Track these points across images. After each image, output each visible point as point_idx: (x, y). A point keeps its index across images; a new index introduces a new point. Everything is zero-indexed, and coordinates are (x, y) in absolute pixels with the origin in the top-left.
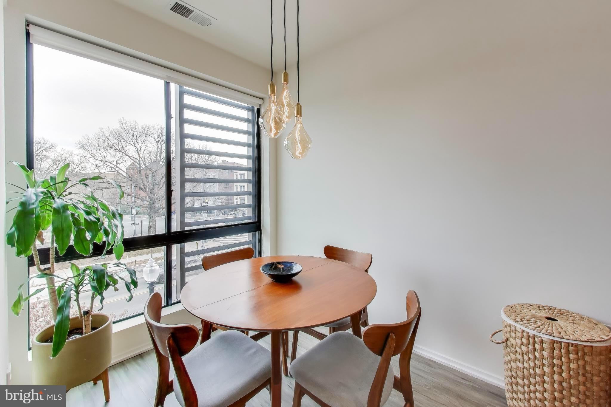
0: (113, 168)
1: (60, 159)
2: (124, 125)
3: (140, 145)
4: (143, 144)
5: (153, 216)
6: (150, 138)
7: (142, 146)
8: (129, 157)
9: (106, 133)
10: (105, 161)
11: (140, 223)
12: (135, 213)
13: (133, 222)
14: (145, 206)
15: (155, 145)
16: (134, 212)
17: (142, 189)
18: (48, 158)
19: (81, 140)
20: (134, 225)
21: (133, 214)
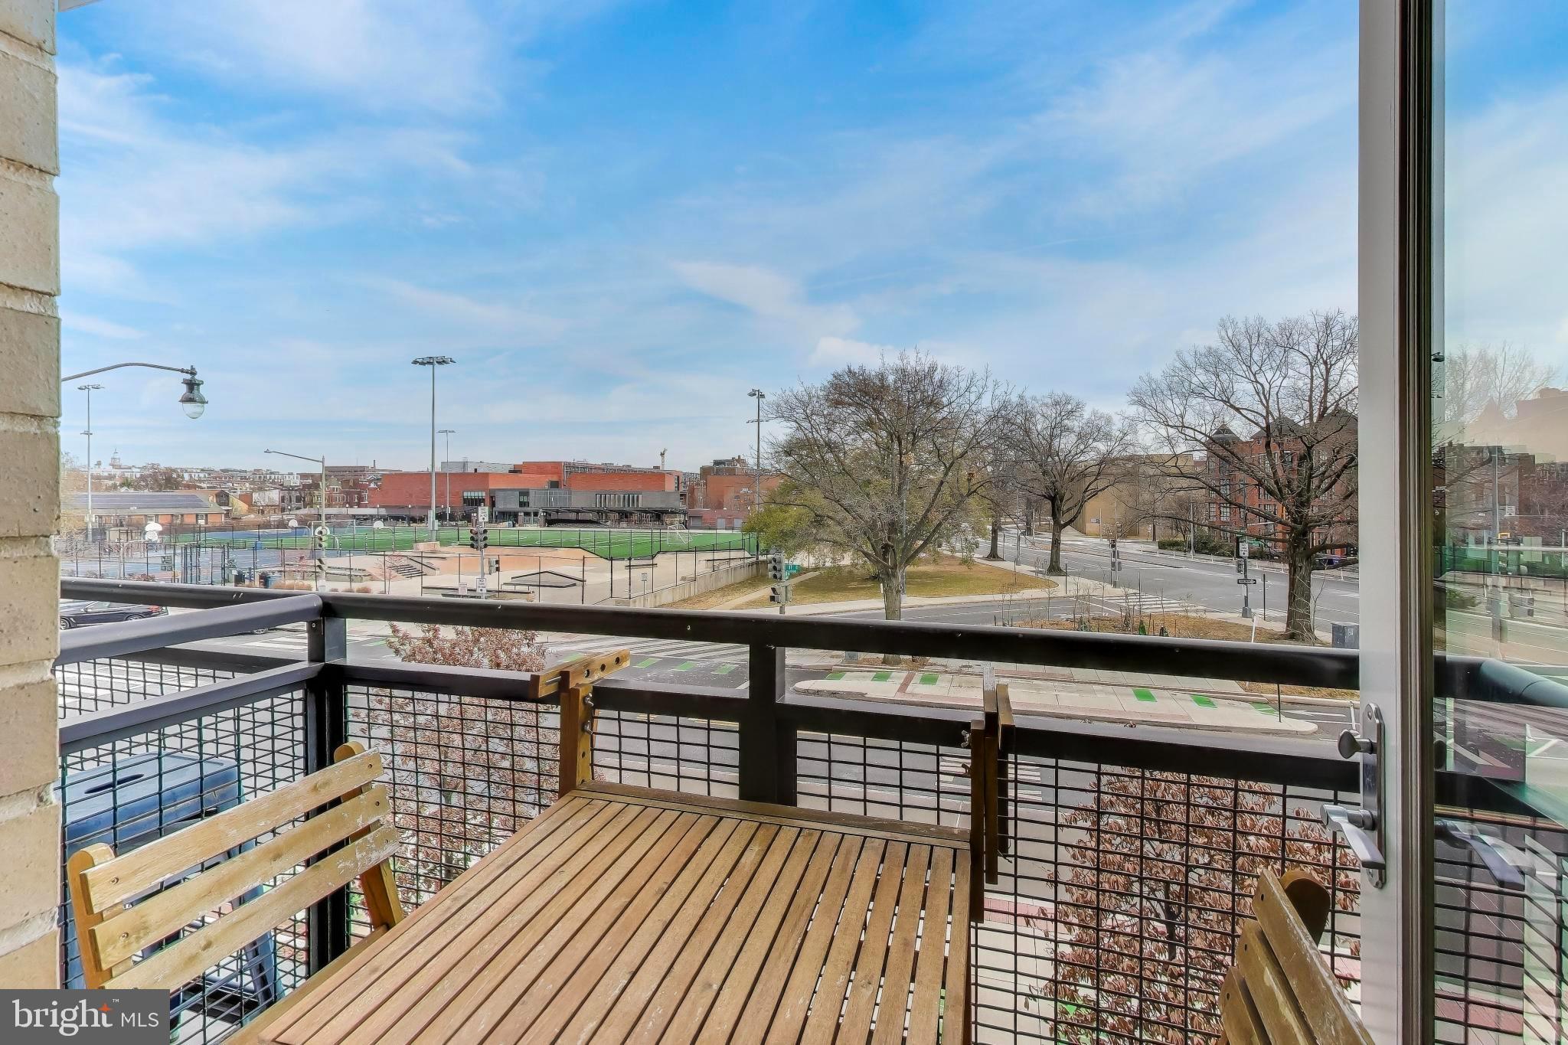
0: (1199, 441)
1: (1089, 430)
2: (1230, 335)
3: (1269, 375)
4: (1278, 372)
5: (1301, 567)
6: (1294, 356)
7: (1275, 378)
8: (1238, 410)
9: (1190, 361)
10: (1183, 426)
11: (1260, 581)
12: (1247, 554)
13: (1242, 577)
14: (1280, 536)
15: (1306, 370)
16: (1244, 549)
17: (1271, 493)
18: (1068, 430)
19: (1137, 386)
20: (1246, 584)
21: (1241, 554)
